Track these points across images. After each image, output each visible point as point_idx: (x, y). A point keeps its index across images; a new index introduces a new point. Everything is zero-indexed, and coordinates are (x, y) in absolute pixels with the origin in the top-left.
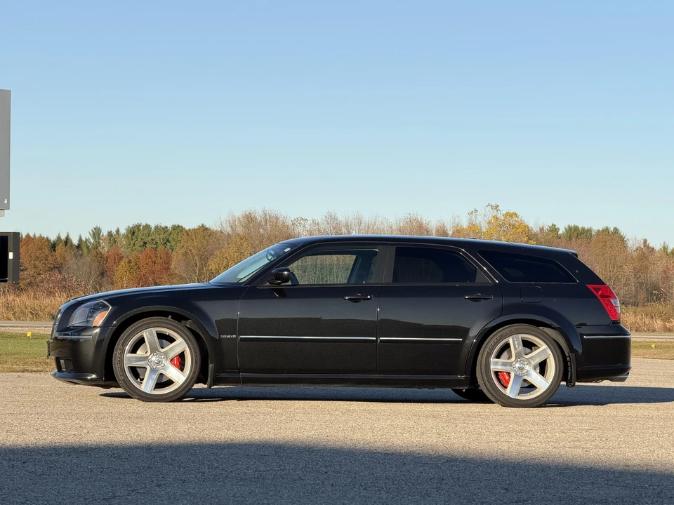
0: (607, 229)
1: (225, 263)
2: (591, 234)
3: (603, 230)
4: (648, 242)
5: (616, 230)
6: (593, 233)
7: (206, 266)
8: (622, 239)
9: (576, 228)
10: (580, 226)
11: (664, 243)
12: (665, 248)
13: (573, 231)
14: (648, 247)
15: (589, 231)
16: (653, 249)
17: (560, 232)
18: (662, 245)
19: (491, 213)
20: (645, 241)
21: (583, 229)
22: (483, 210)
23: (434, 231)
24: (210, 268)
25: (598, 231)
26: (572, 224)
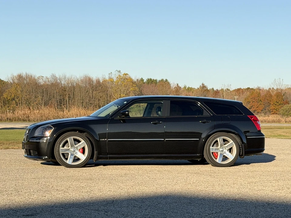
0: (163, 80)
1: (10, 95)
2: (156, 82)
3: (161, 80)
4: (179, 85)
5: (166, 80)
6: (157, 82)
7: (2, 96)
8: (169, 83)
9: (151, 79)
10: (152, 79)
11: (185, 85)
12: (185, 87)
13: (150, 80)
14: (179, 87)
15: (156, 80)
16: (181, 87)
17: (144, 81)
18: (184, 86)
19: (117, 74)
20: (178, 84)
21: (154, 80)
22: (114, 73)
23: (95, 81)
24: (4, 97)
25: (159, 81)
26: (149, 78)
